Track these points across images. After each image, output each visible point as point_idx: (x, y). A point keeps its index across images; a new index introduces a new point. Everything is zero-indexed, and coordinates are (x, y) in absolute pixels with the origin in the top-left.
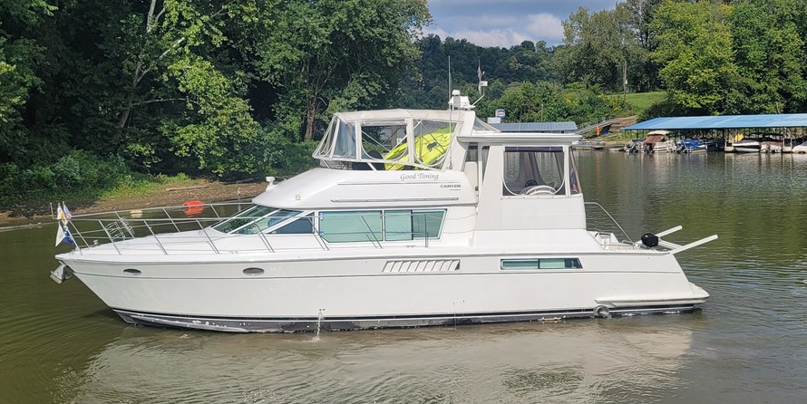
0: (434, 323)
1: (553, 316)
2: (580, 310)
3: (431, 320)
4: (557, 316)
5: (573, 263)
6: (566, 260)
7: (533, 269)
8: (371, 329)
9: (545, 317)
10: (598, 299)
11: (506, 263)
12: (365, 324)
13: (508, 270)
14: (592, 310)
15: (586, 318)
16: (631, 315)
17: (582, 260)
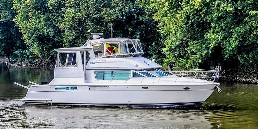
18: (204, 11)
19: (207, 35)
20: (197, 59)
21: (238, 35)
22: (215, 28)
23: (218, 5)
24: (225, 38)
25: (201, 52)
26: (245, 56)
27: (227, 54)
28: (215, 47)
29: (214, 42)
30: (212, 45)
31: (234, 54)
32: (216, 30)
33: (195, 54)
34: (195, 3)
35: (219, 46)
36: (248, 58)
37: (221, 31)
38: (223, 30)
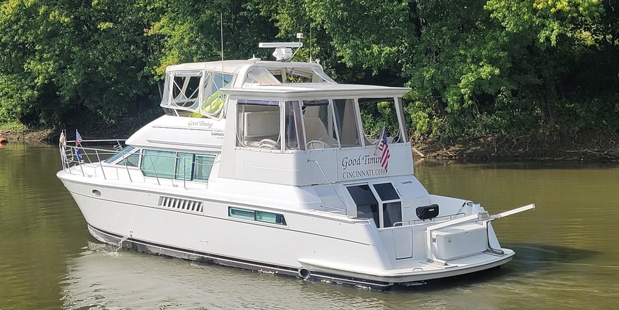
0: (191, 258)
1: (268, 270)
2: (288, 268)
3: (189, 255)
4: (272, 270)
5: (280, 219)
6: (277, 215)
7: (251, 220)
8: (157, 254)
9: (264, 269)
10: (302, 260)
11: (233, 211)
12: (154, 250)
13: (234, 217)
14: (297, 270)
15: (293, 277)
16: (328, 282)
17: (287, 217)
18: (21, 23)
19: (29, 63)
20: (15, 106)
21: (81, 63)
22: (42, 52)
23: (46, 14)
24: (61, 69)
25: (21, 95)
26: (96, 99)
27: (66, 95)
28: (43, 84)
29: (40, 77)
30: (39, 81)
31: (78, 97)
32: (45, 55)
33: (11, 97)
34: (6, 8)
35: (51, 83)
36: (100, 103)
37: (52, 57)
38: (57, 55)
